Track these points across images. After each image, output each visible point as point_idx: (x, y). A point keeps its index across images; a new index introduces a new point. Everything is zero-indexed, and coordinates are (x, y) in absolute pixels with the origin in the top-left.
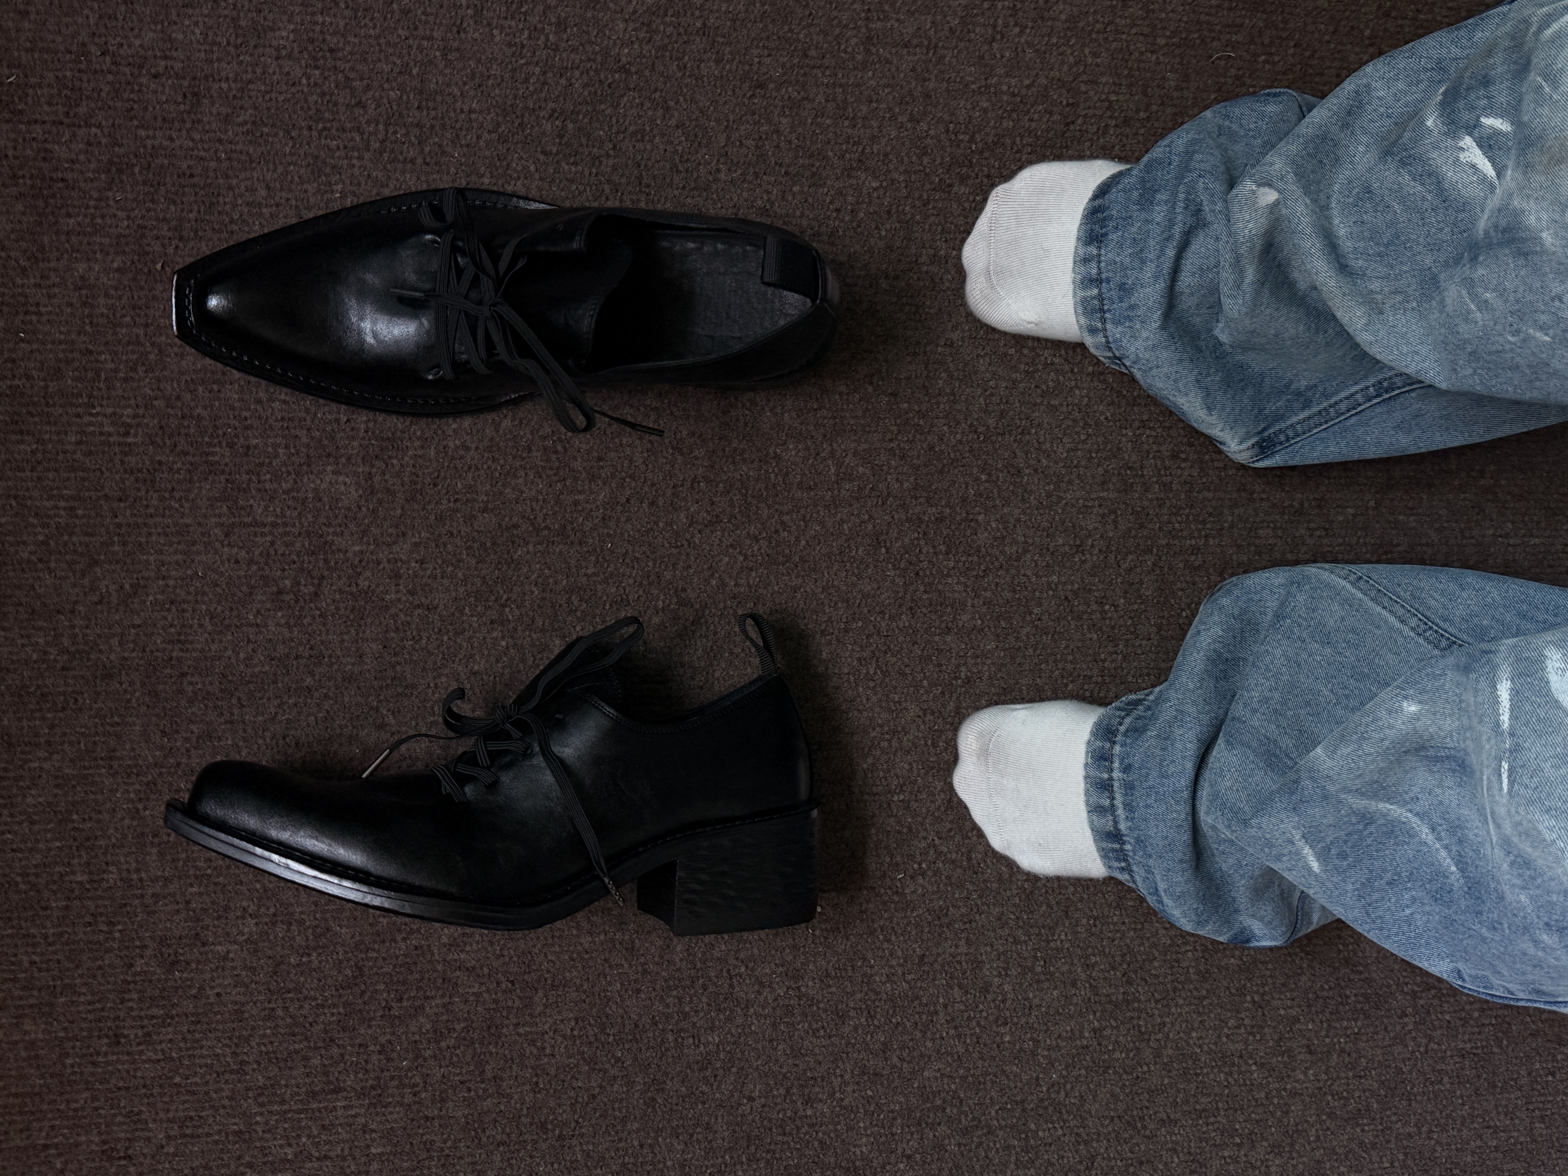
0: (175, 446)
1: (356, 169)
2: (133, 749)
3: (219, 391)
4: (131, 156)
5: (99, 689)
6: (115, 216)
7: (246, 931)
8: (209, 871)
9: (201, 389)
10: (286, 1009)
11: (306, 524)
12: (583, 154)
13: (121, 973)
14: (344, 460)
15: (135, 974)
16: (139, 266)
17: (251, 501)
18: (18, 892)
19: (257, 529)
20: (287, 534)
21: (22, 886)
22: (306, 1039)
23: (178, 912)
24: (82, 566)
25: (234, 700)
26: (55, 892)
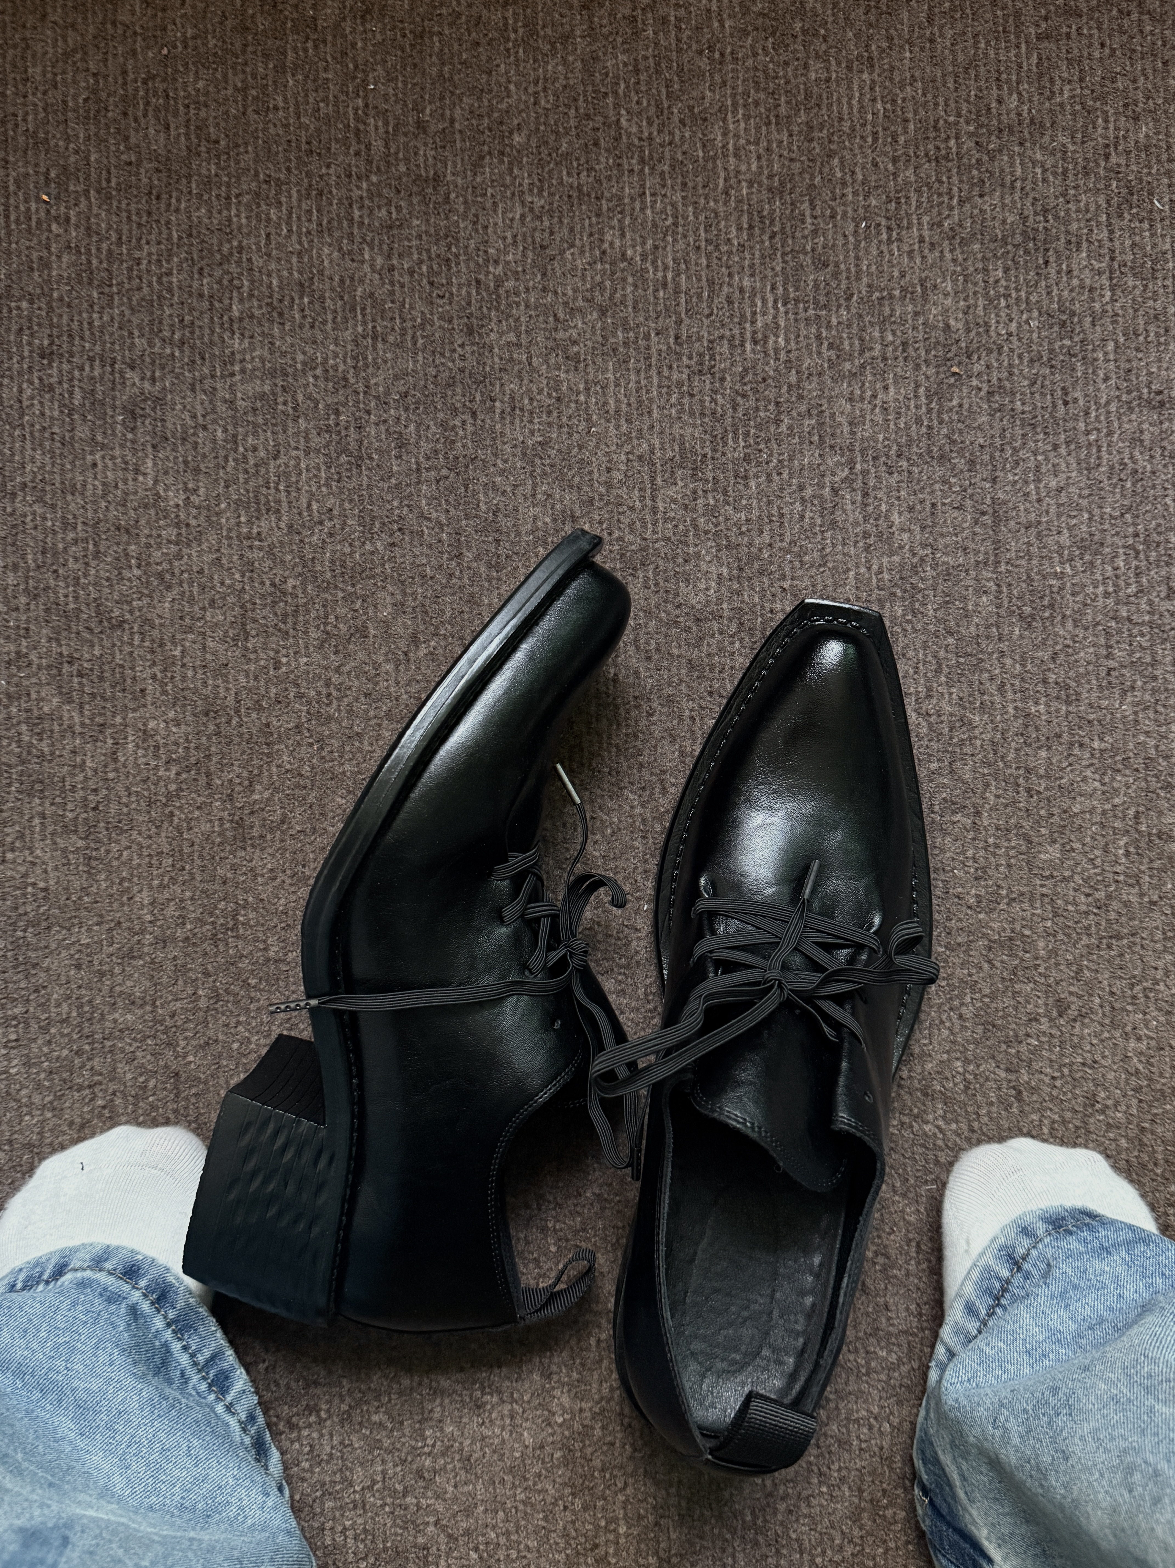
1: (1091, 590)
3: (811, 443)
4: (1081, 336)
6: (1011, 320)
7: (171, 494)
10: (76, 541)
12: (1141, 863)
13: (123, 357)
14: (736, 586)
15: (122, 373)
16: (954, 349)
17: (680, 484)
18: (221, 244)
19: (649, 491)
20: (644, 526)
21: (228, 246)
22: (39, 567)
23: (194, 417)
24: (598, 298)
25: (444, 472)
26: (219, 282)
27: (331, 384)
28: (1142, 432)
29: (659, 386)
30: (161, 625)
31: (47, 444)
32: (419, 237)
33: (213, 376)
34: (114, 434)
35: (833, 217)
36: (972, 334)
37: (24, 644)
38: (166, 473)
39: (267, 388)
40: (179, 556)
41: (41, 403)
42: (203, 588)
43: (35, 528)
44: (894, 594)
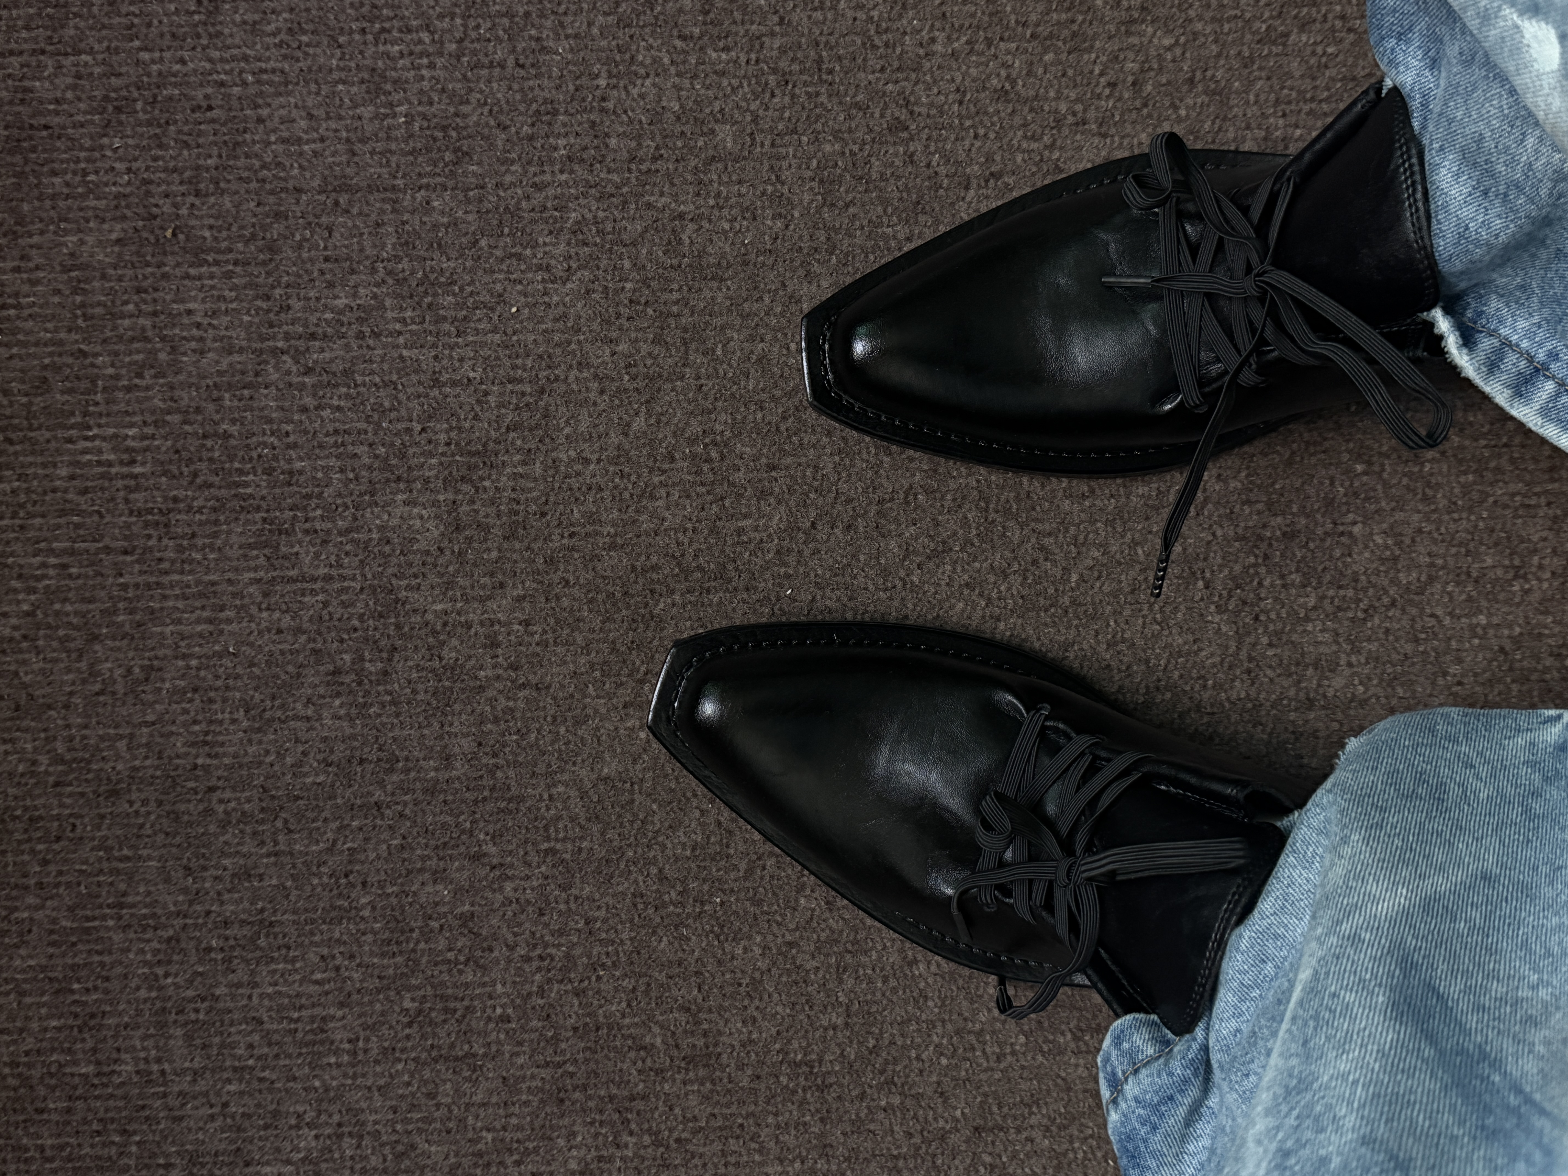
0: (195, 475)
2: (149, 893)
3: (251, 398)
4: (132, 89)
5: (103, 811)
6: (113, 169)
7: (302, 1144)
8: (251, 1062)
9: (227, 396)
11: (369, 576)
12: (736, 34)
14: (418, 485)
16: (145, 235)
17: (297, 548)
19: (305, 585)
20: (346, 590)
23: (212, 1117)
24: (79, 643)
25: (279, 824)
26: (53, 1089)
29: (182, 572)
33: (165, 1095)
36: (129, 213)
39: (179, 1032)
42: (413, 1107)
44: (430, 305)
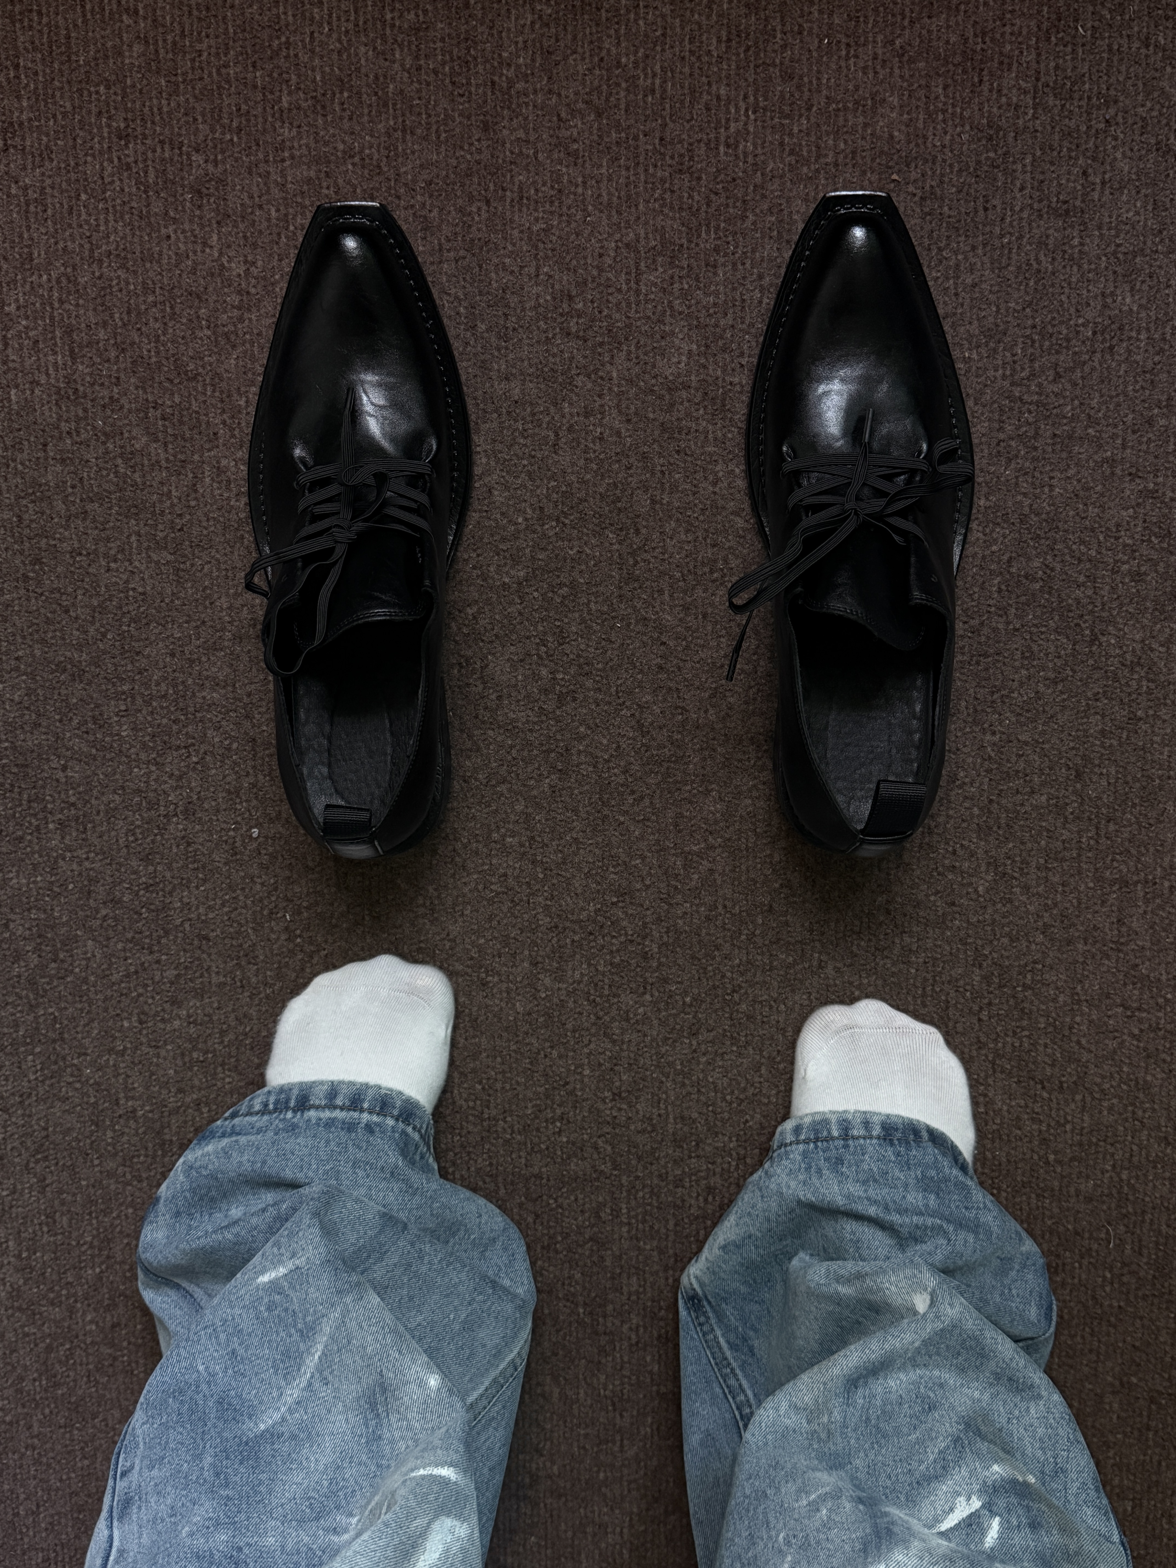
1: (992, 372)
3: (771, 237)
4: (1004, 149)
5: (473, 118)
6: (946, 133)
9: (773, 219)
11: (638, 324)
12: (1010, 598)
13: (190, 141)
14: (703, 361)
15: (189, 155)
16: (895, 157)
17: (661, 270)
18: (271, 39)
19: (633, 275)
20: (629, 305)
21: (277, 42)
22: (124, 325)
23: (251, 197)
24: (596, 102)
25: (462, 253)
26: (270, 76)
27: (366, 172)
28: (1047, 237)
29: (646, 182)
30: (229, 378)
31: (127, 217)
32: (443, 40)
33: (267, 162)
34: (184, 211)
35: (800, 33)
36: (912, 145)
37: (116, 390)
38: (229, 247)
39: (312, 174)
40: (241, 320)
41: (121, 180)
43: (121, 290)
